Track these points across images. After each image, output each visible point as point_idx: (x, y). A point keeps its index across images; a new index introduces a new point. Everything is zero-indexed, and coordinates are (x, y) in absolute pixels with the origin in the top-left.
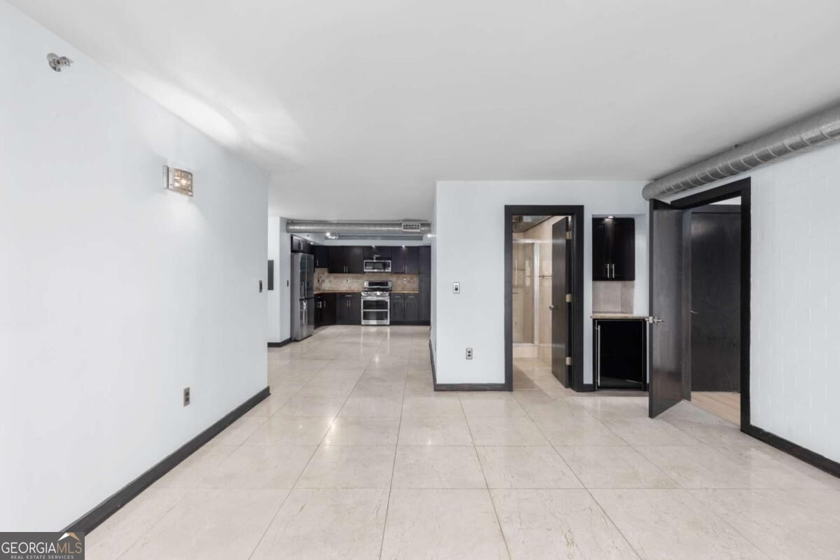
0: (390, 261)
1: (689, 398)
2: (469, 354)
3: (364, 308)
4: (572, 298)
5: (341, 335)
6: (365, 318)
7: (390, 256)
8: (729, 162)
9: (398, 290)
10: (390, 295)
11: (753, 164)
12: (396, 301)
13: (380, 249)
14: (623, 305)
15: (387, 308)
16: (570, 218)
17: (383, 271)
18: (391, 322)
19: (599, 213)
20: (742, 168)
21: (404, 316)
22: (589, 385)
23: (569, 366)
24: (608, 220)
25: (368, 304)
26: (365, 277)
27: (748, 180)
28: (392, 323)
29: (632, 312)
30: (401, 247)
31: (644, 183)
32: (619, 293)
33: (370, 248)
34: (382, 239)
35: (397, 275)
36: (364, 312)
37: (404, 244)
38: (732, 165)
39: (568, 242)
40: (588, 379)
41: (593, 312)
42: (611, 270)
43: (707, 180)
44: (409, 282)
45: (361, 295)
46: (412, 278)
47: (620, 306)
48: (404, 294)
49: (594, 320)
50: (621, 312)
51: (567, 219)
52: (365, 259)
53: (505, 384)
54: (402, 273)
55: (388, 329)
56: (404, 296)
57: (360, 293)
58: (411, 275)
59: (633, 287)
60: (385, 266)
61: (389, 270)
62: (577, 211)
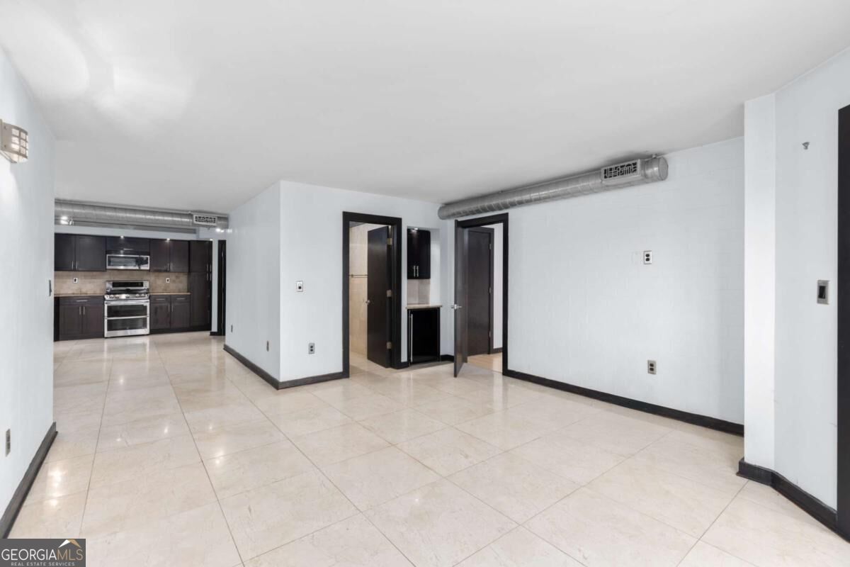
0: (148, 257)
1: (466, 361)
2: (312, 349)
3: (108, 316)
4: (393, 293)
5: (81, 353)
6: (109, 329)
7: (148, 250)
8: (500, 201)
9: (158, 292)
10: (150, 298)
11: (513, 205)
12: (158, 305)
13: (129, 240)
14: (419, 298)
15: (146, 314)
16: (390, 227)
17: (137, 268)
18: (151, 330)
19: (411, 225)
20: (506, 207)
21: (170, 323)
22: (404, 363)
23: (390, 350)
24: (414, 231)
25: (113, 311)
26: (107, 276)
27: (507, 214)
28: (153, 332)
29: (428, 303)
30: (163, 240)
31: (440, 206)
32: (417, 288)
33: (116, 239)
34: (135, 229)
35: (157, 274)
36: (108, 321)
37: (168, 237)
38: (502, 203)
39: (389, 247)
40: (404, 358)
41: (408, 304)
42: (416, 270)
43: (485, 210)
44: (174, 281)
45: (104, 299)
46: (177, 277)
47: (417, 299)
48: (170, 296)
49: (408, 310)
50: (419, 304)
51: (388, 227)
52: (106, 254)
53: (344, 371)
54: (166, 271)
55: (146, 340)
56: (170, 299)
57: (104, 297)
58: (177, 274)
59: (429, 283)
60: (140, 262)
61: (146, 267)
62: (396, 222)
